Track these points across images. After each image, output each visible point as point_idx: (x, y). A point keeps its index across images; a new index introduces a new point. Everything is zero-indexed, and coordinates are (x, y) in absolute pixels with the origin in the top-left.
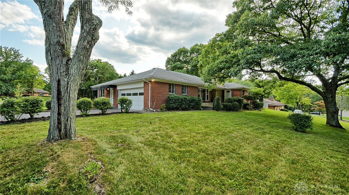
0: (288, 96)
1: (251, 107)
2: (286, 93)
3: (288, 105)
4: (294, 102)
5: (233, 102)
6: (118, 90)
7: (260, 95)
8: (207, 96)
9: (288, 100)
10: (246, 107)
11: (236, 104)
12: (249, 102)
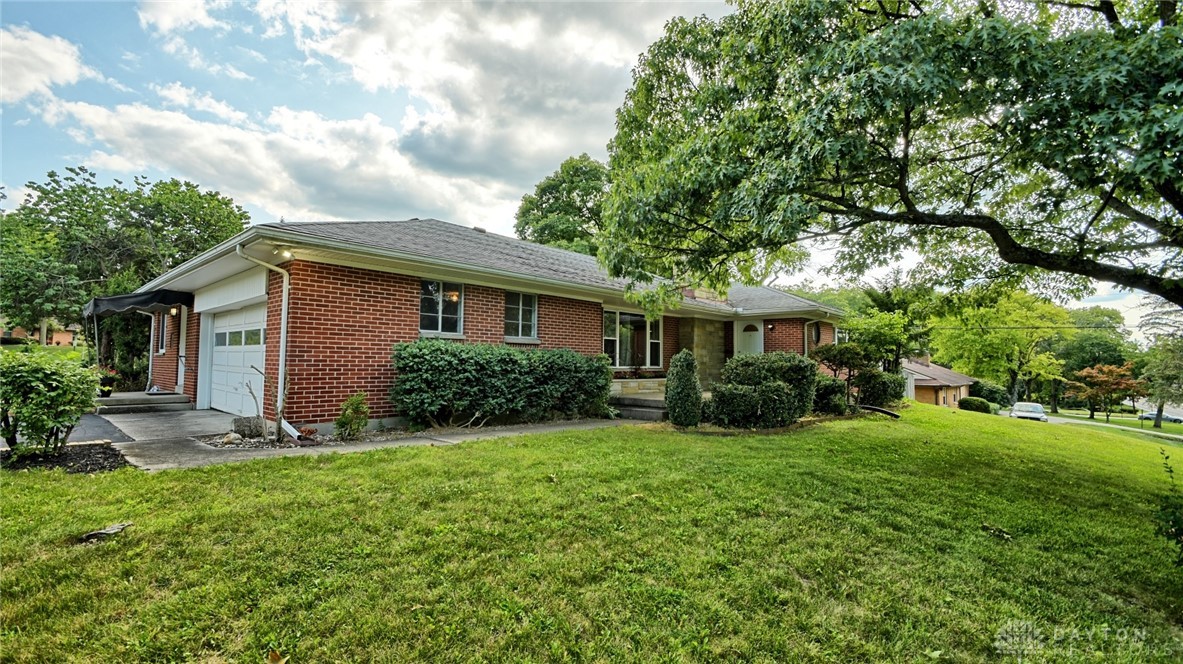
0: (978, 347)
1: (851, 399)
2: (973, 337)
3: (980, 380)
4: (1001, 369)
5: (765, 378)
6: (199, 314)
7: (891, 343)
8: (655, 347)
9: (979, 361)
10: (827, 403)
11: (778, 390)
12: (843, 376)
